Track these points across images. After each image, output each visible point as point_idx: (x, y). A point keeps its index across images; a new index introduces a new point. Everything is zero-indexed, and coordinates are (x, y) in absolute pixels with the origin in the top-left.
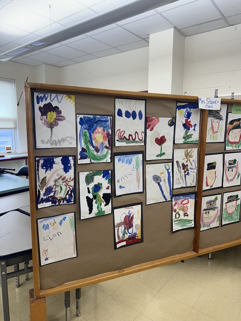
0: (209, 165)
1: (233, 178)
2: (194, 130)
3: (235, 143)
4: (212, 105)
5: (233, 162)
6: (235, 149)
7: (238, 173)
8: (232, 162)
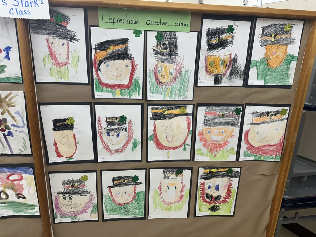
0: (56, 123)
1: (123, 147)
2: (7, 57)
3: (120, 86)
4: (27, 9)
5: (118, 120)
6: (119, 97)
7: (132, 141)
8: (115, 121)
